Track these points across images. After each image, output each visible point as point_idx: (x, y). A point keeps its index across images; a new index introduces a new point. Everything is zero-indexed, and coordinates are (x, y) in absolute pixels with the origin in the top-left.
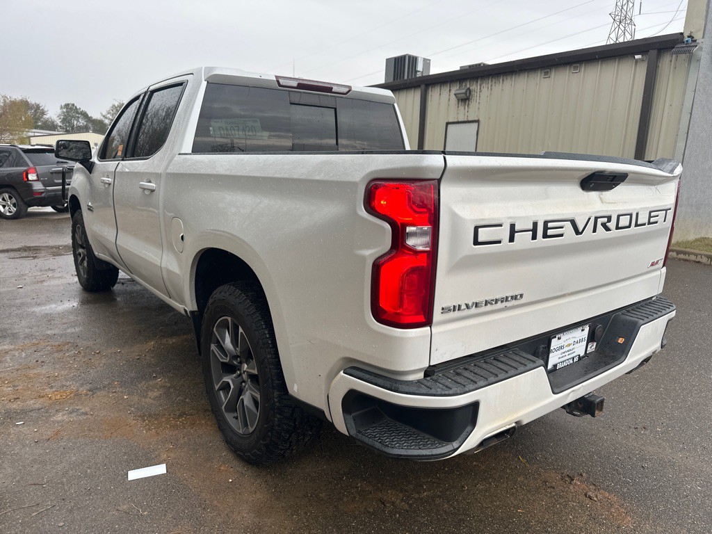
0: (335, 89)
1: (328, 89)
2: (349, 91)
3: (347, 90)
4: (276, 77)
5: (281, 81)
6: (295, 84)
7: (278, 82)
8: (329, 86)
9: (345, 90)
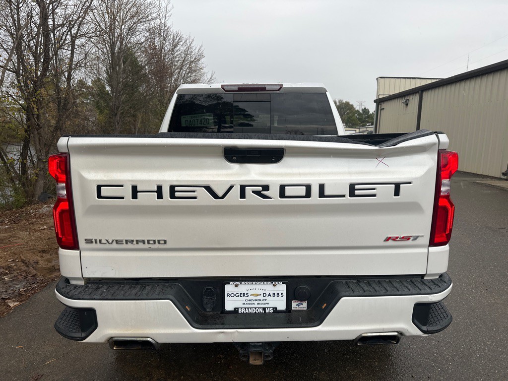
0: (268, 88)
1: (262, 88)
2: (281, 88)
3: (279, 87)
4: (222, 86)
5: (225, 88)
6: (236, 88)
7: (223, 89)
8: (263, 86)
9: (278, 87)
